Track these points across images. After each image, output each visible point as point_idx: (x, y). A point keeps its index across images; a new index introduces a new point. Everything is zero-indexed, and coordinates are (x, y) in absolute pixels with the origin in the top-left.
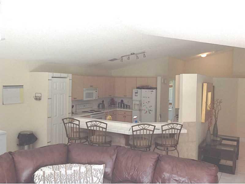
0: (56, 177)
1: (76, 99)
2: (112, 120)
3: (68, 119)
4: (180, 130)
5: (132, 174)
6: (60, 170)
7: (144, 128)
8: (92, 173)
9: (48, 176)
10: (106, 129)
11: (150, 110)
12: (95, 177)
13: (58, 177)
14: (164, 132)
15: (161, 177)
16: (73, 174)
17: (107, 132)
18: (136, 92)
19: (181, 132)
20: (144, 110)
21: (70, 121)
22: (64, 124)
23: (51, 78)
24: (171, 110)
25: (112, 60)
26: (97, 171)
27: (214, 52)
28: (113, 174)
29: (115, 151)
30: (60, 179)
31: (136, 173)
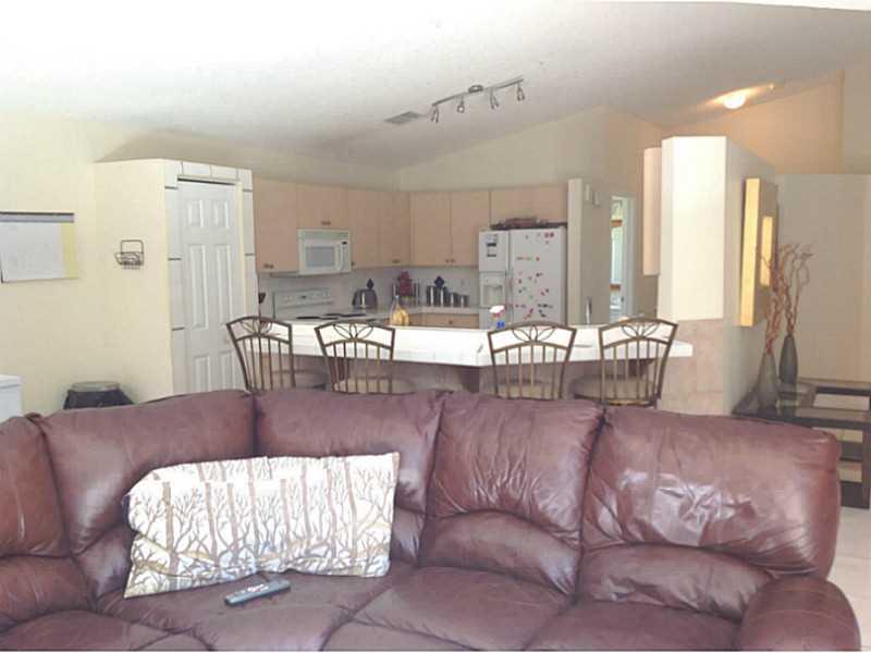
0: (213, 505)
1: (272, 267)
2: (410, 324)
3: (246, 321)
4: (669, 344)
5: (504, 485)
6: (229, 480)
7: (533, 337)
8: (349, 486)
9: (182, 500)
10: (391, 348)
11: (545, 306)
12: (362, 499)
13: (223, 506)
14: (609, 355)
15: (614, 488)
16: (279, 495)
17: (396, 362)
18: (491, 241)
19: (671, 354)
20: (523, 306)
21: (253, 328)
22: (235, 341)
23: (175, 183)
24: (617, 310)
25: (398, 117)
26: (370, 478)
27: (771, 87)
28: (428, 491)
29: (432, 407)
30: (230, 513)
31: (519, 476)
